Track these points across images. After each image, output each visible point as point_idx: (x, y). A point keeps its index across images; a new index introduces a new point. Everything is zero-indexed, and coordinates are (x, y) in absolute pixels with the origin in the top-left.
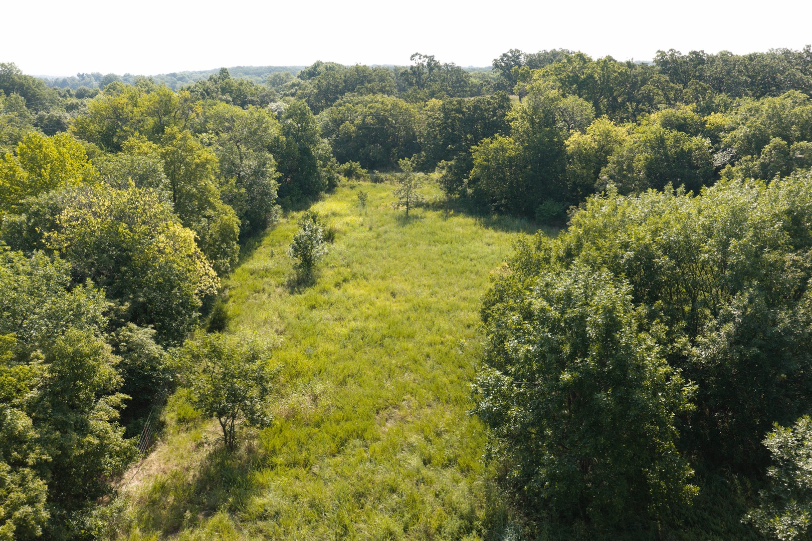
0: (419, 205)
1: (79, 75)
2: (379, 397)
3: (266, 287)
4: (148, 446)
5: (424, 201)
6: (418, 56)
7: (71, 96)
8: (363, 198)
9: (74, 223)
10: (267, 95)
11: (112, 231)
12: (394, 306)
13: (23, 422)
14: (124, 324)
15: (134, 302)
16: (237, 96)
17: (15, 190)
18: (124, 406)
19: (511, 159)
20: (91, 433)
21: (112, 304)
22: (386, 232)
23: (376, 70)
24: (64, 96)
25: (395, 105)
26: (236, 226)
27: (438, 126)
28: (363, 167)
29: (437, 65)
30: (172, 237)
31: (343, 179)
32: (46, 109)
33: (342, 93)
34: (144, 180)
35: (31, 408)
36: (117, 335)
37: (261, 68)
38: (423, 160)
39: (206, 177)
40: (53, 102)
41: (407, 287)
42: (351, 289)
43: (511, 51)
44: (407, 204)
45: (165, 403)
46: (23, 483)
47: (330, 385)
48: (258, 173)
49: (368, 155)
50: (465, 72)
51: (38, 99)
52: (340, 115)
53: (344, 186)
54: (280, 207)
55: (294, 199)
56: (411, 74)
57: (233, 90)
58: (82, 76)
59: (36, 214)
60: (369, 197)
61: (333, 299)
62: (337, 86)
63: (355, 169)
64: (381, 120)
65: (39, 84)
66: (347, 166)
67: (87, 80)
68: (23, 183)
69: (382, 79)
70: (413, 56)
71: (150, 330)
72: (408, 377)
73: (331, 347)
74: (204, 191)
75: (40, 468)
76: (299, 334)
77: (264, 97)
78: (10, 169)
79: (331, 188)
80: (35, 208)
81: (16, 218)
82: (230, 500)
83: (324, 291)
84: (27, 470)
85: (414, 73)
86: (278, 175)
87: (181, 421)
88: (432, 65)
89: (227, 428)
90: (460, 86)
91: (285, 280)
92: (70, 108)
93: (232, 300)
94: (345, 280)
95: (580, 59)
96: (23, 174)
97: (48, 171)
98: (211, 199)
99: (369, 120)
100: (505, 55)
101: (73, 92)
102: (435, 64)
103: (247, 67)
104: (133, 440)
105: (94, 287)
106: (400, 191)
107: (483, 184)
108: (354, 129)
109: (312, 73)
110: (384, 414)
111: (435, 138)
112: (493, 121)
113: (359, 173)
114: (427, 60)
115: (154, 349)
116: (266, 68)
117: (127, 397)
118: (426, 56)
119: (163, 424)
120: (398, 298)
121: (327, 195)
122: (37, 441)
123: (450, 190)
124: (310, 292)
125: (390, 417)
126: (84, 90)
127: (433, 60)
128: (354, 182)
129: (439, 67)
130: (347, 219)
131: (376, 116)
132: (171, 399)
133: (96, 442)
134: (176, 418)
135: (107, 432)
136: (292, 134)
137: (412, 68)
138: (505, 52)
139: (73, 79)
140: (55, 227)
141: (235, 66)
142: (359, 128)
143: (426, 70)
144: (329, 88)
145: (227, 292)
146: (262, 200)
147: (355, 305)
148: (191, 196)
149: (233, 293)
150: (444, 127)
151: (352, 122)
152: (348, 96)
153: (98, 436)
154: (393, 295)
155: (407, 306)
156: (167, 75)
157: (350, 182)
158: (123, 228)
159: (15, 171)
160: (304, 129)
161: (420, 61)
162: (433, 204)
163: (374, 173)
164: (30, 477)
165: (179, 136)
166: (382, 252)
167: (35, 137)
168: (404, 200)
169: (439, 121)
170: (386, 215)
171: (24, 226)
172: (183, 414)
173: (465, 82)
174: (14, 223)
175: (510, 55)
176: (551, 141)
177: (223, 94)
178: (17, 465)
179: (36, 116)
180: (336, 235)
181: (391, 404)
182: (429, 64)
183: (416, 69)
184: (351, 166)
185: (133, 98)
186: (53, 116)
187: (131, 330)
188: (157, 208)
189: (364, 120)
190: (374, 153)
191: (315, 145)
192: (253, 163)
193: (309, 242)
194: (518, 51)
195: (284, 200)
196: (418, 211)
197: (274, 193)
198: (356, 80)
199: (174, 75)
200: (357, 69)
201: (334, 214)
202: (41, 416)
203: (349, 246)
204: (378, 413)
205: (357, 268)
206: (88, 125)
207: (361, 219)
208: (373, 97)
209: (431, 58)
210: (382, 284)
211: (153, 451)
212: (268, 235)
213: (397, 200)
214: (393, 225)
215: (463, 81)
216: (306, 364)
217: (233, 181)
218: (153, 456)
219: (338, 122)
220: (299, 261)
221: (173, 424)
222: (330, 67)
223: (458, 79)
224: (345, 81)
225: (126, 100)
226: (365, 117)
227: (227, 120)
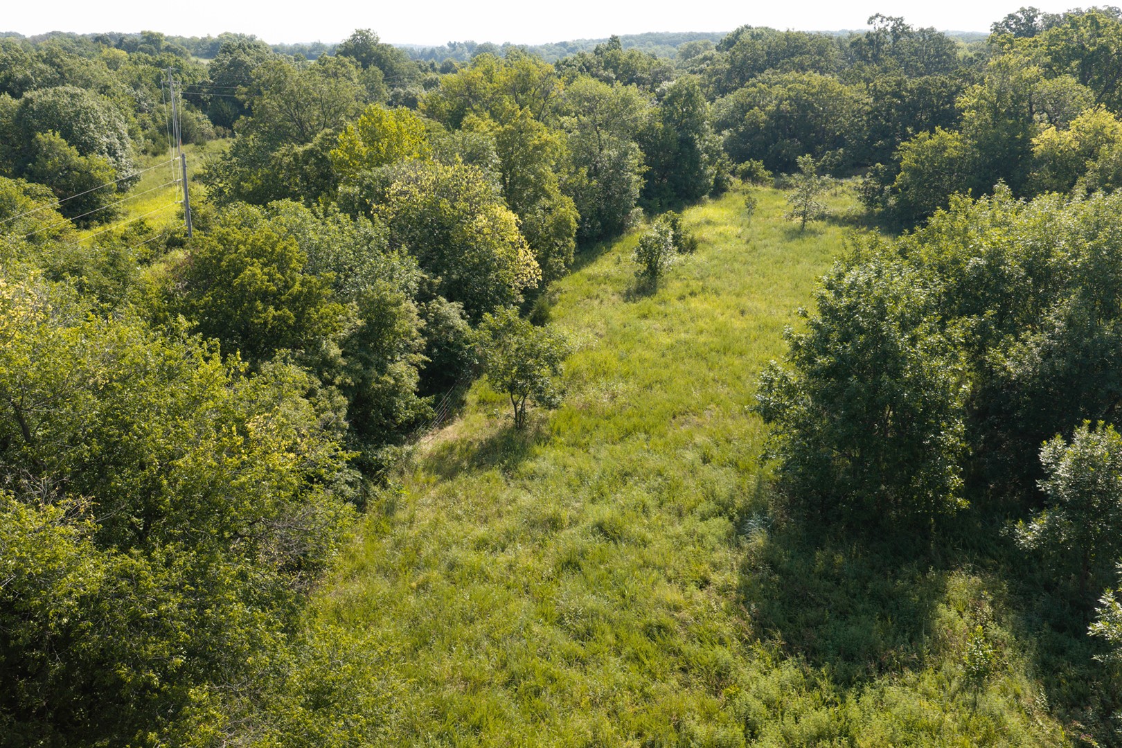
0: (822, 217)
1: (450, 44)
2: (681, 402)
3: (601, 294)
4: (446, 419)
5: (827, 213)
6: (879, 19)
7: (434, 70)
8: (751, 205)
9: (402, 198)
10: (661, 72)
11: (434, 207)
12: (738, 323)
13: (335, 351)
14: (435, 297)
15: (448, 277)
16: (624, 72)
17: (354, 164)
18: (423, 367)
19: (951, 161)
20: (389, 375)
21: (426, 276)
22: (766, 246)
23: (812, 38)
24: (426, 71)
25: (824, 87)
26: (573, 220)
27: (868, 114)
28: (766, 169)
29: (906, 32)
30: (493, 219)
31: (737, 182)
32: (403, 86)
33: (761, 70)
34: (474, 157)
35: (343, 344)
36: (427, 307)
37: (679, 35)
38: (837, 160)
39: (545, 161)
40: (412, 77)
41: (762, 306)
42: (695, 304)
43: (1023, 11)
44: (804, 214)
45: (469, 386)
46: (330, 397)
47: (632, 386)
48: (618, 165)
49: (779, 152)
50: (949, 42)
51: (396, 74)
52: (749, 99)
53: (735, 191)
54: (641, 209)
55: (664, 202)
56: (868, 45)
57: (619, 65)
58: (452, 46)
59: (369, 187)
60: (759, 205)
61: (670, 310)
62: (756, 61)
63: (757, 170)
64: (802, 106)
65: (398, 55)
66: (745, 166)
67: (459, 50)
68: (361, 157)
69: (821, 52)
70: (871, 18)
71: (458, 305)
72: (723, 391)
73: (647, 354)
74: (540, 177)
75: (343, 388)
76: (618, 339)
77: (657, 73)
78: (350, 142)
79: (718, 191)
80: (366, 182)
81: (350, 190)
82: (506, 462)
83: (663, 302)
84: (334, 387)
85: (871, 42)
86: (645, 169)
87: (482, 402)
88: (900, 31)
89: (519, 407)
90: (939, 63)
91: (623, 288)
92: (429, 85)
93: (561, 303)
94: (692, 294)
95: (1092, 23)
96: (362, 148)
97: (385, 146)
98: (546, 187)
99: (785, 106)
100: (1011, 17)
101: (438, 66)
102: (903, 30)
103: (661, 34)
104: (428, 399)
105: (409, 254)
106: (795, 198)
107: (911, 195)
108: (765, 117)
109: (730, 42)
110: (681, 418)
111: (860, 130)
112: (943, 110)
113: (760, 175)
114: (891, 24)
115: (461, 324)
116: (685, 35)
117: (427, 359)
118: (890, 19)
119: (463, 403)
120: (746, 316)
121: (710, 201)
122: (344, 368)
123: (870, 202)
124: (646, 302)
125: (687, 422)
126: (451, 63)
127: (901, 24)
128: (749, 186)
129: (910, 35)
130: (721, 229)
131: (796, 100)
132: (475, 384)
133: (392, 382)
134: (477, 401)
135: (402, 376)
136: (674, 120)
137: (868, 35)
138: (1013, 12)
139: (442, 49)
140: (383, 199)
141: (646, 32)
142: (771, 116)
143: (889, 38)
144: (744, 63)
145: (558, 295)
146: (620, 200)
147: (692, 320)
148: (526, 182)
149: (564, 296)
150: (874, 114)
151: (762, 108)
152: (768, 74)
153: (394, 378)
154: (743, 313)
155: (753, 324)
156: (556, 45)
157: (745, 187)
158: (445, 204)
159: (355, 145)
160: (690, 115)
161: (882, 26)
162: (844, 218)
163: (781, 177)
164: (336, 393)
165: (519, 113)
166: (750, 268)
167: (376, 109)
168: (802, 209)
169: (867, 108)
170: (775, 227)
171: (357, 197)
172: (483, 396)
173: (948, 56)
174: (348, 194)
175: (1020, 15)
176: (1013, 138)
177: (605, 69)
178: (327, 383)
179: (392, 93)
180: (700, 245)
181: (692, 411)
182: (894, 29)
183: (875, 38)
184: (751, 166)
185: (488, 71)
186: (409, 93)
187: (440, 304)
188: (480, 187)
189: (778, 106)
190: (787, 151)
191: (702, 136)
192: (614, 153)
193: (656, 245)
194: (1033, 10)
195: (651, 203)
196: (818, 225)
197: (636, 190)
198: (784, 51)
199: (564, 44)
200: (788, 37)
201: (708, 223)
202: (349, 351)
203: (711, 259)
204: (674, 417)
205: (711, 282)
206: (438, 103)
207: (740, 230)
208: (796, 75)
209: (899, 21)
210: (733, 300)
211: (449, 424)
212: (620, 241)
213: (791, 209)
214: (778, 239)
215: (945, 54)
216: (614, 364)
217: (584, 171)
218: (449, 428)
219: (744, 108)
220: (643, 267)
221: (474, 404)
222: (758, 35)
223: (937, 52)
224: (768, 54)
225: (480, 74)
226: (781, 102)
227: (588, 100)
